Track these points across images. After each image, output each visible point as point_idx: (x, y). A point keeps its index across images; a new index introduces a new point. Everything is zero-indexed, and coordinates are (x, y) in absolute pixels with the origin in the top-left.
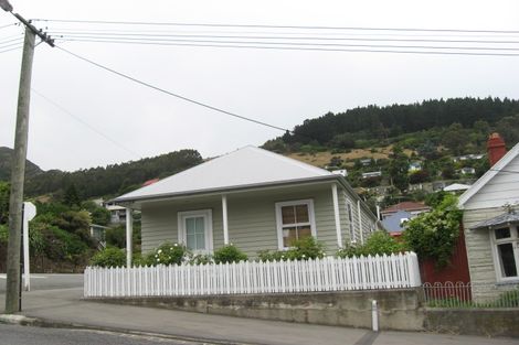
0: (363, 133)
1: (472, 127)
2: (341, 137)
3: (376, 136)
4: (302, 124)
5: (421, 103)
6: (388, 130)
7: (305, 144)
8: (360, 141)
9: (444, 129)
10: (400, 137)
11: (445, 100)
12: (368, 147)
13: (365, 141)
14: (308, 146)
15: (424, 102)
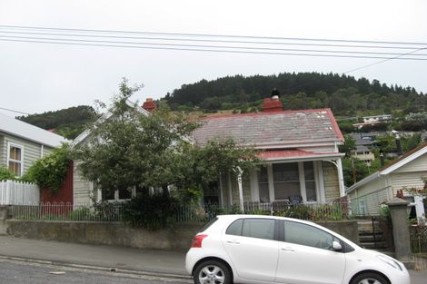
0: (228, 97)
1: (314, 96)
2: (210, 100)
3: (238, 100)
4: (180, 88)
5: (277, 76)
6: (248, 96)
7: (182, 104)
8: (225, 104)
9: (292, 97)
10: (258, 102)
11: (297, 73)
12: (231, 109)
13: (230, 104)
14: (184, 106)
15: (280, 75)
